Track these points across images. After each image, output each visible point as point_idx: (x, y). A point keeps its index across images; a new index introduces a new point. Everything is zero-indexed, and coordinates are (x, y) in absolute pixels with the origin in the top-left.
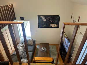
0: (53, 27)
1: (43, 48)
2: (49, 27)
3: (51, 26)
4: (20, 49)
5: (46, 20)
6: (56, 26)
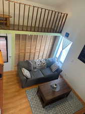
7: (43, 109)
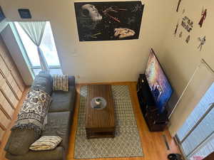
0: (121, 36)
1: (98, 100)
2: (112, 37)
3: (116, 34)
4: (33, 109)
5: (101, 18)
6: (132, 33)
7: (115, 139)
